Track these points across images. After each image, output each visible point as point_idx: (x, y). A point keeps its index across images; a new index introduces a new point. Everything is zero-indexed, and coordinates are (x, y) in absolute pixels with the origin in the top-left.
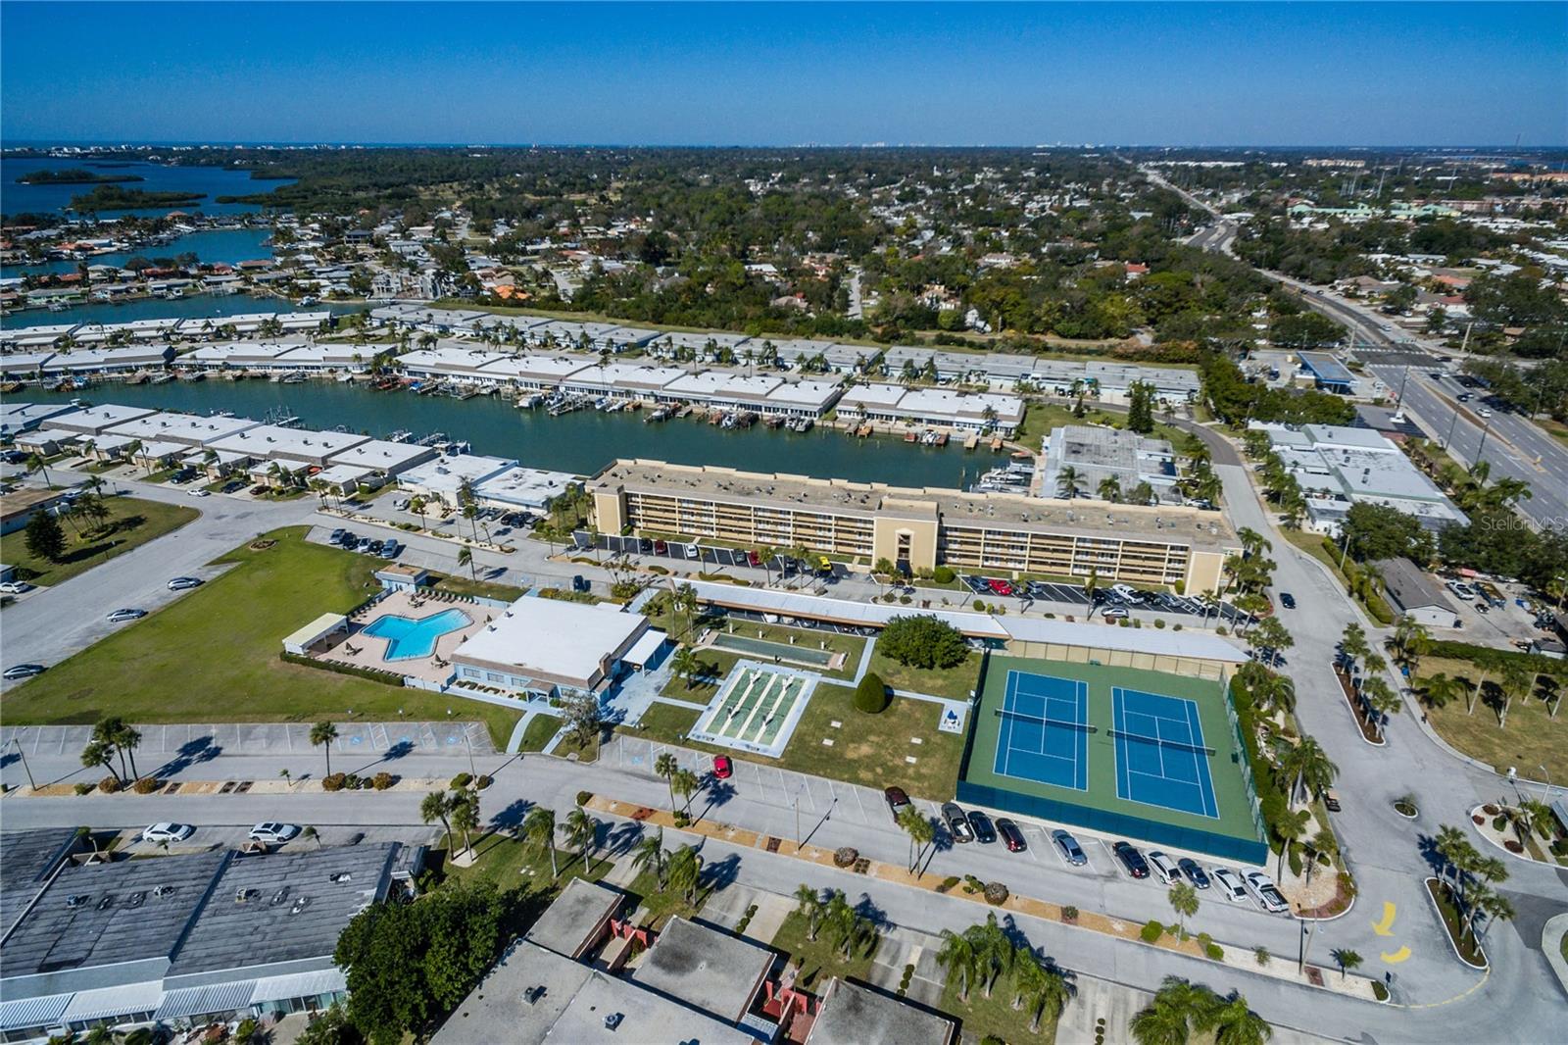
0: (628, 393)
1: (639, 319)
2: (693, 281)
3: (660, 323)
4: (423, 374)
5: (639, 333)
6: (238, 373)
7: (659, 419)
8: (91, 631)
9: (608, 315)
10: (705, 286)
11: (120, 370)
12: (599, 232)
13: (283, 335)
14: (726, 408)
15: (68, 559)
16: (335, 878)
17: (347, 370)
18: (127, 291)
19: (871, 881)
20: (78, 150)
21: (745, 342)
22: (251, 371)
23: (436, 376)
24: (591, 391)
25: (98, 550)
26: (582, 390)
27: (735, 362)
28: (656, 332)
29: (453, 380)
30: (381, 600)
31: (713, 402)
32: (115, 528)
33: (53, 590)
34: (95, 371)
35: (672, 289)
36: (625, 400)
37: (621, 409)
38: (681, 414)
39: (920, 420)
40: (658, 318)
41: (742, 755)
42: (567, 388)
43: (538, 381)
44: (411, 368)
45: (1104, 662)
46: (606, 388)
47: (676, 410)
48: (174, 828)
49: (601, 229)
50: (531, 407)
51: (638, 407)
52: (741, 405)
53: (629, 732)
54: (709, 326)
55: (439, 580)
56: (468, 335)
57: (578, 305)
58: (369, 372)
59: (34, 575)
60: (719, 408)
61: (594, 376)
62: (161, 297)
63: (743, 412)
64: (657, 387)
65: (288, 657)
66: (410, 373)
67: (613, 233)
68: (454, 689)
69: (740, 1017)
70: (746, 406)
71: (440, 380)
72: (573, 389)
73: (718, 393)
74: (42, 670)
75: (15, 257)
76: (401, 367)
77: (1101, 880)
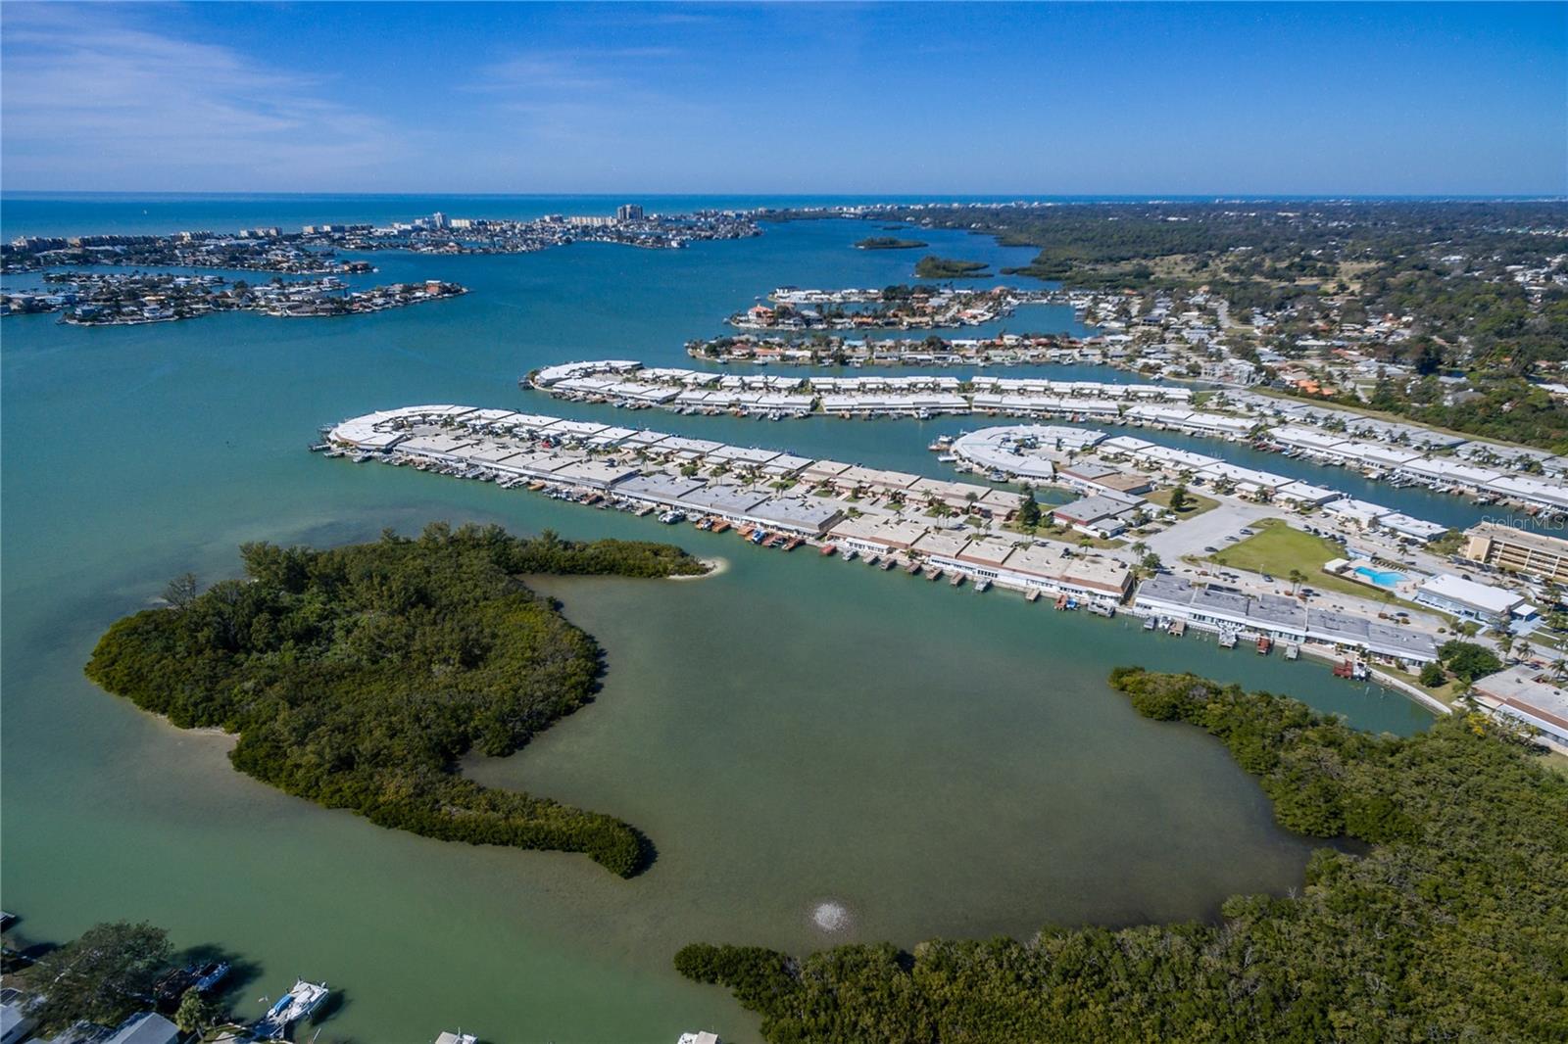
0: (1455, 482)
1: (1437, 424)
2: (1491, 399)
3: (1464, 432)
4: (1287, 445)
5: (1446, 438)
6: (1161, 426)
7: (1483, 504)
9: (1406, 418)
10: (1503, 404)
11: (1097, 414)
12: (1355, 330)
13: (1166, 402)
14: (1541, 506)
17: (1231, 435)
21: (1551, 458)
22: (1170, 426)
24: (1422, 476)
25: (1189, 510)
26: (1415, 474)
27: (1542, 473)
28: (1461, 439)
29: (1311, 452)
30: (1354, 560)
31: (1530, 500)
33: (1188, 522)
35: (1468, 403)
36: (1452, 487)
37: (1449, 491)
38: (1501, 503)
40: (1457, 427)
42: (1402, 471)
43: (1379, 463)
44: (1278, 439)
46: (1435, 476)
47: (1496, 500)
49: (1359, 327)
50: (1377, 479)
51: (1461, 493)
52: (1555, 506)
54: (1508, 439)
56: (1298, 419)
57: (1377, 405)
58: (1247, 438)
60: (1534, 504)
61: (1422, 465)
62: (1058, 362)
63: (1557, 511)
64: (1482, 482)
65: (1327, 572)
66: (1277, 442)
67: (1370, 331)
68: (1417, 601)
70: (1559, 507)
71: (1299, 451)
72: (1408, 472)
73: (1534, 494)
74: (1216, 551)
76: (1271, 437)
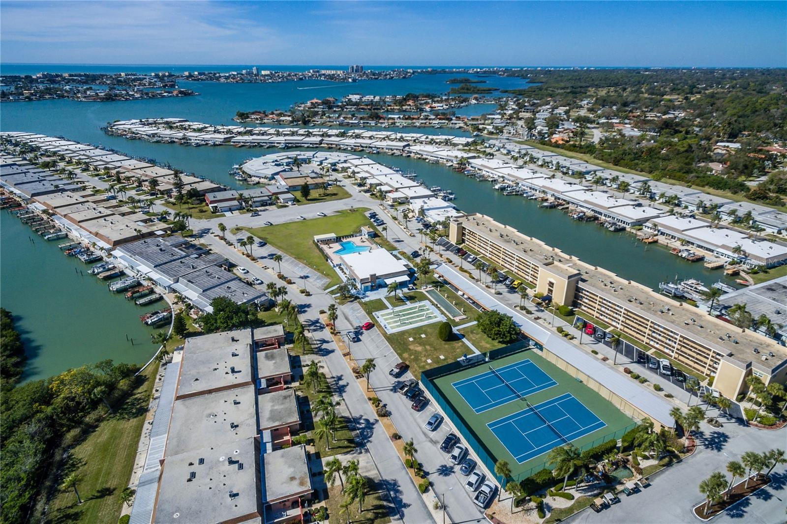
3: (616, 165)
4: (475, 168)
6: (419, 156)
8: (291, 220)
14: (584, 210)
15: (309, 200)
16: (244, 294)
17: (452, 162)
18: (425, 123)
19: (355, 382)
20: (479, 70)
22: (424, 156)
23: (479, 169)
24: (531, 189)
25: (319, 199)
26: (527, 187)
27: (627, 190)
29: (484, 173)
30: (356, 236)
31: (581, 206)
32: (328, 195)
33: (297, 207)
34: (383, 148)
36: (542, 195)
37: (536, 199)
38: (561, 207)
39: (693, 244)
41: (380, 326)
42: (522, 185)
43: (513, 179)
44: (473, 165)
45: (585, 382)
46: (539, 188)
47: (560, 205)
48: (244, 270)
49: (660, 115)
50: (498, 189)
52: (593, 210)
53: (361, 303)
55: (379, 236)
56: (516, 156)
58: (458, 163)
59: (298, 201)
62: (432, 126)
63: (592, 214)
64: (558, 192)
65: (315, 243)
66: (472, 167)
68: (337, 269)
69: (262, 378)
70: (595, 212)
71: (479, 172)
72: (524, 186)
74: (271, 224)
75: (410, 109)
76: (469, 163)
77: (428, 439)
